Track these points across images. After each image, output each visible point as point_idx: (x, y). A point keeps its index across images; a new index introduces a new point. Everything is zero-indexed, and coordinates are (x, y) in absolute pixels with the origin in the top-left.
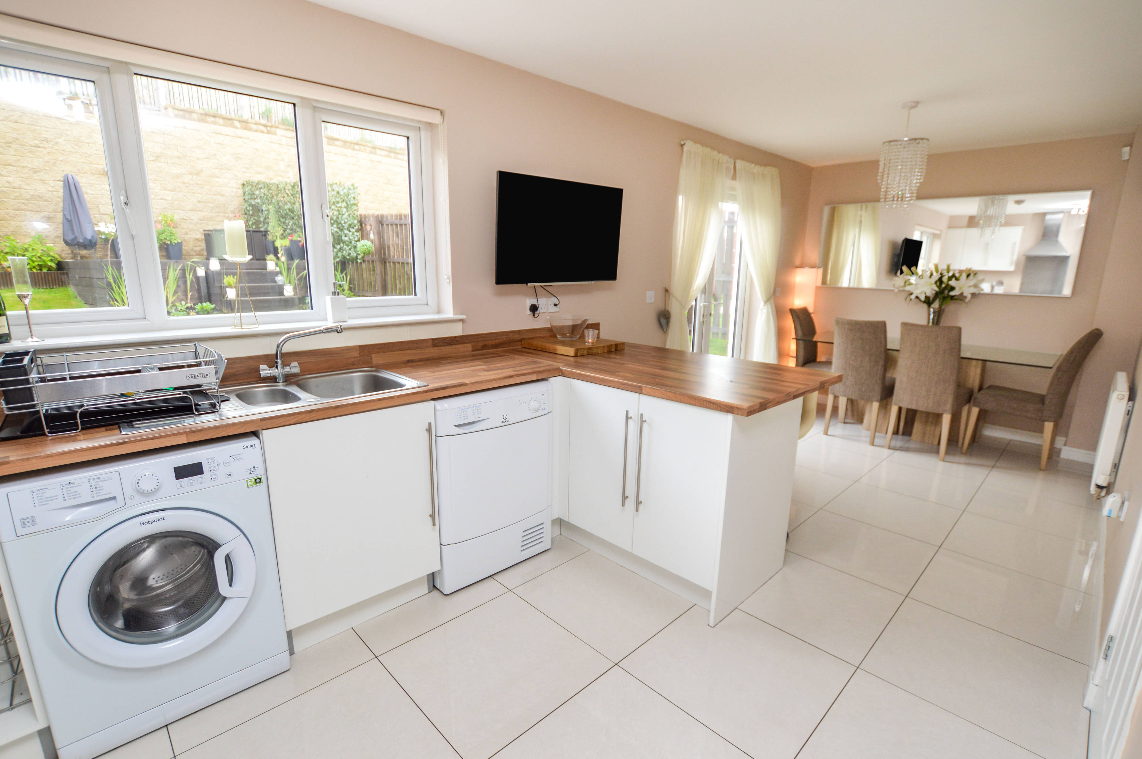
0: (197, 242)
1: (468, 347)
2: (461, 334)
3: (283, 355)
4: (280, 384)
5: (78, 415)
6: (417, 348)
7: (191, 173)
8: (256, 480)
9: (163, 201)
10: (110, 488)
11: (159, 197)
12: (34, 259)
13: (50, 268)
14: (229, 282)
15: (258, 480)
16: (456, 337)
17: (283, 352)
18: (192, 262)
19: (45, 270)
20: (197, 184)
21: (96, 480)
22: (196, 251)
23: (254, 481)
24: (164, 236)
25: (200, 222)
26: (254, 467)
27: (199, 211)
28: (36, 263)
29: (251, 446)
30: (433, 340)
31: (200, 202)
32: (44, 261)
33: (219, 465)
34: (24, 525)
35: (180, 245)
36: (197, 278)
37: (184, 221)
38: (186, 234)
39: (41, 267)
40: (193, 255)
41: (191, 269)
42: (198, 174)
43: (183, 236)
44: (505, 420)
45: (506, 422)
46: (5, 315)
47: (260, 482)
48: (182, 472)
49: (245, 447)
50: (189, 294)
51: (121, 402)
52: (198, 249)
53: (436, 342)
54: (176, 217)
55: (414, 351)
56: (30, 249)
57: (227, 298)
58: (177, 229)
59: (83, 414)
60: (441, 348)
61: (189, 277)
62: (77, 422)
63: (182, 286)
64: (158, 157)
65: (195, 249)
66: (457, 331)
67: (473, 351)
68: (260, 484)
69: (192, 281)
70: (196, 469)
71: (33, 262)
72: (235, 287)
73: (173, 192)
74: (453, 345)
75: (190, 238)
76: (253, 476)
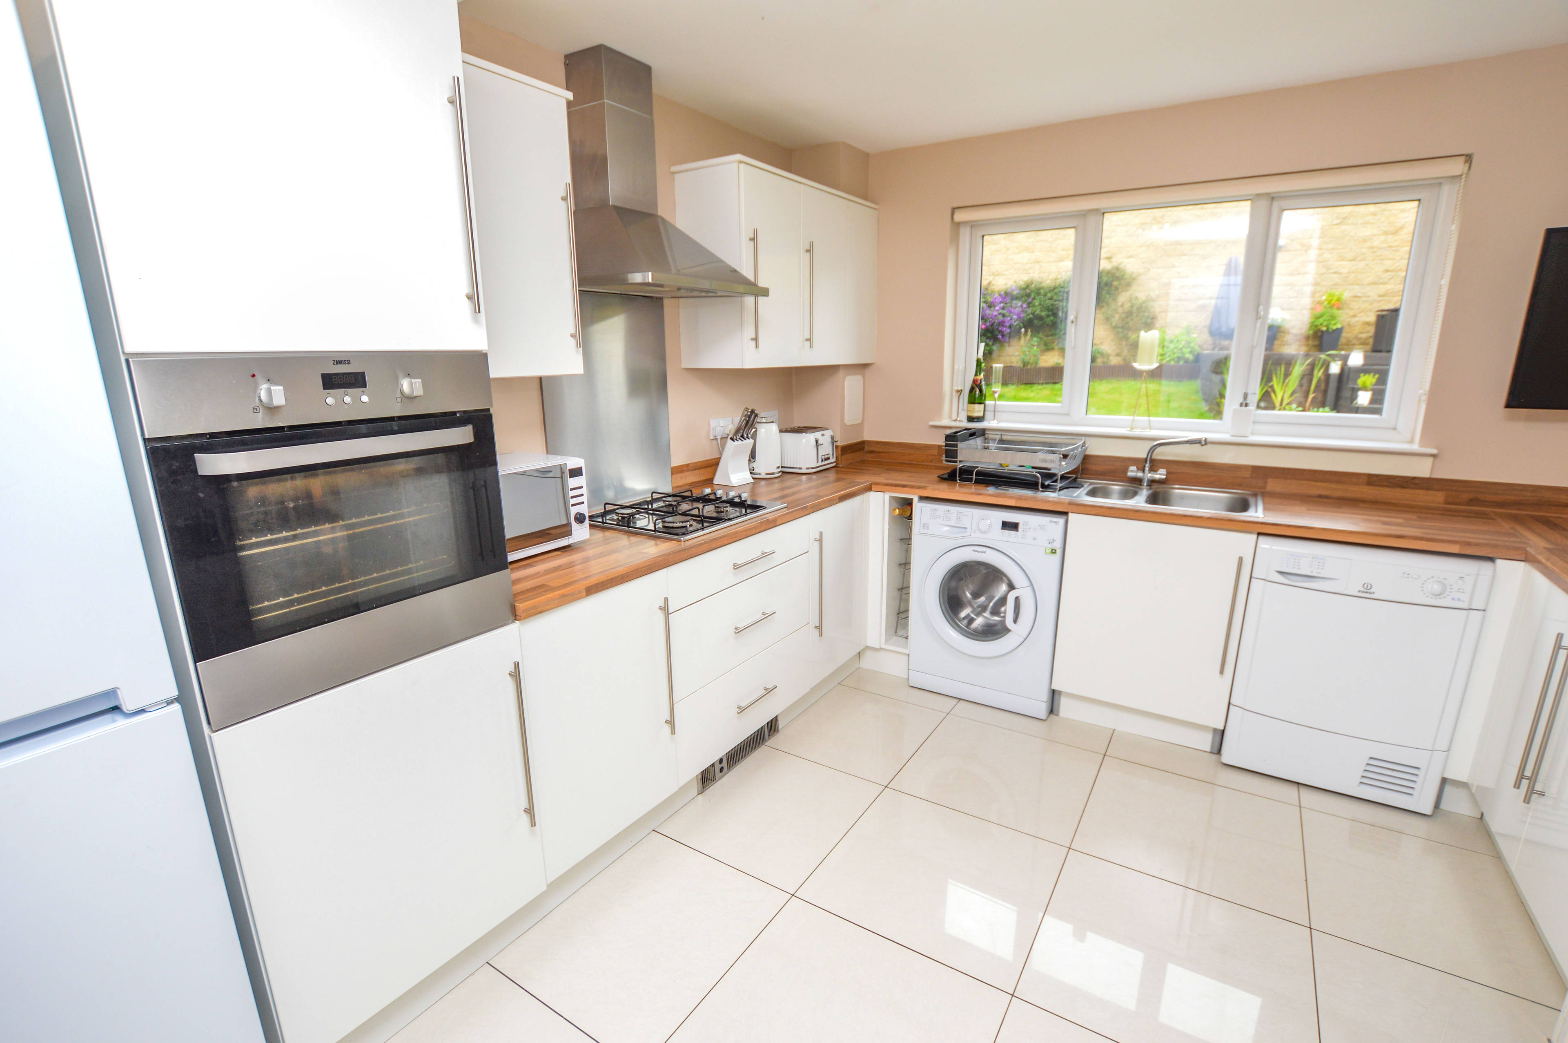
0: (1366, 326)
1: (1438, 498)
2: (1427, 475)
3: (1153, 461)
4: (1145, 487)
5: (975, 472)
6: (1337, 482)
7: (1386, 233)
8: (1052, 550)
9: (1335, 275)
10: (965, 522)
11: (1332, 271)
12: (1175, 351)
13: (1186, 361)
14: (1364, 383)
15: (1054, 551)
16: (1414, 478)
17: (1153, 457)
18: (1328, 355)
19: (1181, 363)
20: (1390, 247)
21: (961, 514)
22: (1360, 339)
23: (1050, 550)
24: (1321, 320)
25: (1380, 298)
26: (1053, 540)
27: (1381, 283)
28: (1176, 356)
29: (1056, 522)
30: (1370, 476)
31: (1387, 271)
32: (1183, 353)
33: (1030, 528)
34: (924, 528)
35: (1339, 331)
36: (1327, 376)
37: (1356, 299)
38: (1354, 316)
39: (1179, 359)
40: (1354, 345)
41: (1323, 365)
42: (1395, 233)
43: (1348, 319)
44: (1366, 591)
45: (1366, 593)
46: (984, 404)
47: (1055, 553)
48: (1006, 525)
49: (1051, 522)
50: (1311, 396)
51: (999, 470)
52: (1364, 336)
53: (1373, 480)
54: (1346, 295)
55: (1334, 486)
56: (1175, 341)
57: (1356, 403)
58: (1341, 311)
59: (978, 474)
60: (1383, 489)
61: (1318, 374)
62: (972, 478)
63: (1305, 385)
64: (1345, 218)
65: (1361, 336)
66: (1422, 469)
67: (1446, 503)
68: (1054, 554)
69: (1319, 380)
70: (1014, 526)
71: (1174, 353)
72: (1372, 390)
73: (1353, 262)
74: (1406, 488)
75: (1357, 322)
76: (1051, 546)
